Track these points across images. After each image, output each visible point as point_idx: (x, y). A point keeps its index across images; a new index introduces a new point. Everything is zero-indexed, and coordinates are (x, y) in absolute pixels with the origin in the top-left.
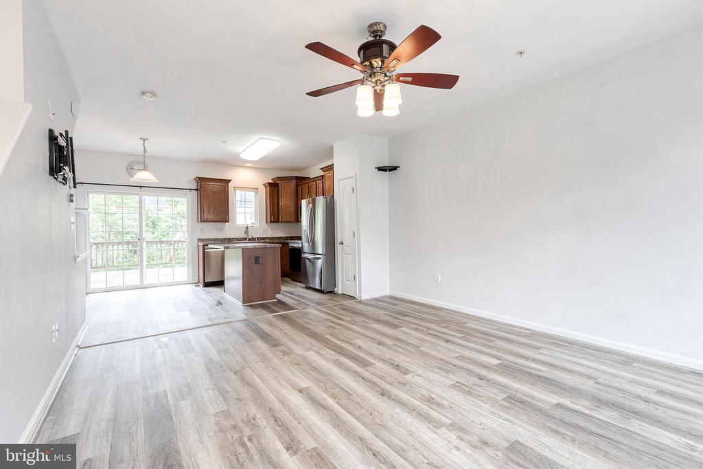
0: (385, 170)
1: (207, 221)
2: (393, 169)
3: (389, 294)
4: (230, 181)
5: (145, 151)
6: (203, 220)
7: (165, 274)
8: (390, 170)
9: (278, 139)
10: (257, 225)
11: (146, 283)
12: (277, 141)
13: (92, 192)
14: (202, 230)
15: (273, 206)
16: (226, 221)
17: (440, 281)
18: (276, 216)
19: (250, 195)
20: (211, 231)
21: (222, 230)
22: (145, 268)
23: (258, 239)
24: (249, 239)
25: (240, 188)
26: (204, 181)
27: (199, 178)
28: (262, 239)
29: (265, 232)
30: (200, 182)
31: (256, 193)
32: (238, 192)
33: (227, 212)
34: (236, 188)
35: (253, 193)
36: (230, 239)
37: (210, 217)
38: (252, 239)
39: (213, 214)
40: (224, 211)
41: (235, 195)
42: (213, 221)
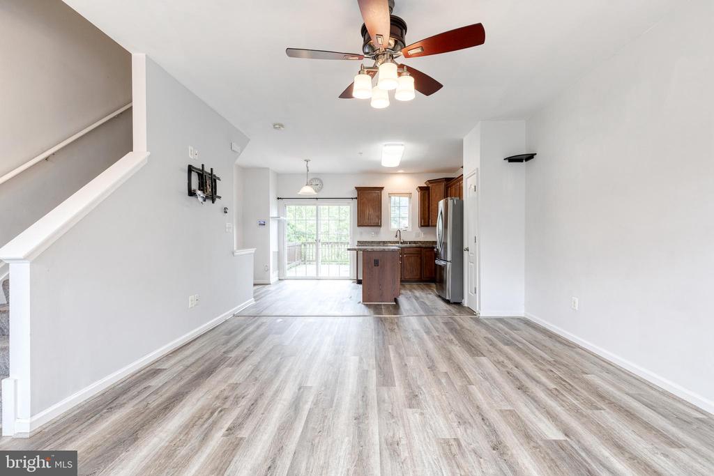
0: (521, 160)
1: (363, 226)
2: (530, 157)
3: (523, 316)
4: (382, 188)
5: (308, 171)
6: (360, 224)
7: (334, 270)
8: (527, 160)
9: (402, 143)
10: (409, 229)
11: (321, 275)
12: (402, 145)
13: (289, 205)
14: (361, 233)
15: (424, 210)
16: (379, 225)
17: (577, 308)
18: (427, 220)
19: (405, 201)
20: (368, 235)
21: (377, 233)
22: (320, 264)
23: (410, 242)
24: (401, 243)
25: (394, 194)
26: (360, 190)
27: (356, 188)
28: (415, 242)
29: (418, 235)
30: (358, 191)
31: (410, 198)
32: (393, 198)
33: (380, 217)
34: (390, 195)
35: (407, 199)
36: (384, 242)
37: (366, 222)
38: (404, 242)
39: (368, 219)
40: (377, 216)
41: (389, 201)
42: (368, 226)
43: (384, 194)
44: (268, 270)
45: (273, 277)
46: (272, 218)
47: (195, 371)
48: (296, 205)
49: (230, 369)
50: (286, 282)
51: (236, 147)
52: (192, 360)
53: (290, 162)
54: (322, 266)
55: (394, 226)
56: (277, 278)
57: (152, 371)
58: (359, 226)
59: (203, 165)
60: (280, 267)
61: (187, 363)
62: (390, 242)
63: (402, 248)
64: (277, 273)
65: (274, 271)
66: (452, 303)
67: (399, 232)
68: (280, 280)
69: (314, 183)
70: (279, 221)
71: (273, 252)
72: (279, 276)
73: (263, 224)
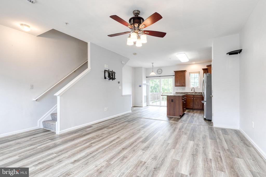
0: (237, 53)
1: (177, 86)
2: (240, 51)
5: (153, 67)
6: (176, 86)
9: (184, 52)
10: (199, 87)
11: (161, 105)
13: (150, 79)
14: (177, 89)
20: (180, 90)
21: (184, 89)
23: (199, 93)
25: (192, 73)
26: (176, 72)
27: (174, 71)
30: (175, 72)
31: (199, 74)
32: (191, 74)
34: (190, 73)
35: (198, 74)
36: (187, 93)
37: (178, 84)
38: (196, 93)
39: (179, 83)
40: (183, 82)
41: (190, 76)
42: (179, 86)
43: (187, 74)
44: (142, 102)
45: (144, 104)
47: (98, 128)
48: (156, 79)
49: (106, 129)
50: (149, 106)
51: (123, 62)
52: (100, 125)
53: (147, 64)
54: (162, 101)
55: (192, 86)
56: (146, 105)
57: (90, 127)
58: (175, 86)
59: (109, 70)
60: (147, 101)
61: (98, 126)
62: (190, 93)
63: (194, 95)
64: (146, 103)
65: (144, 102)
66: (207, 120)
67: (193, 89)
68: (147, 106)
69: (159, 71)
70: (147, 85)
71: (144, 96)
72: (147, 104)
73: (140, 86)
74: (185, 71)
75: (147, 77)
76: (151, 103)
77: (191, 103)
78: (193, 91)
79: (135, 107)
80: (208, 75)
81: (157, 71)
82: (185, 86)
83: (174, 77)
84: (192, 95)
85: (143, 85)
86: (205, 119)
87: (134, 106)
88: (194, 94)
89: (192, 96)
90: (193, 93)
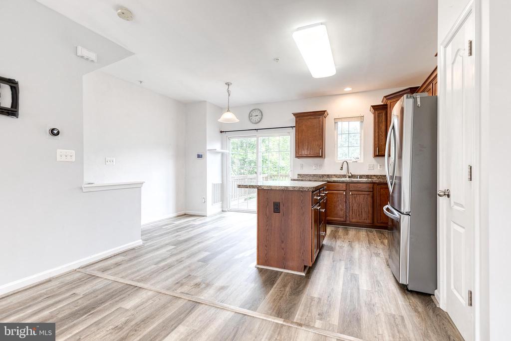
1: (302, 157)
4: (325, 112)
6: (298, 156)
10: (361, 160)
13: (232, 138)
14: (302, 166)
15: (379, 136)
16: (319, 155)
18: (383, 147)
19: (355, 126)
20: (310, 167)
21: (321, 166)
23: (361, 177)
24: (349, 177)
25: (342, 119)
26: (299, 116)
27: (295, 114)
28: (367, 176)
29: (372, 167)
30: (296, 117)
31: (362, 122)
32: (340, 124)
33: (321, 146)
34: (336, 120)
35: (358, 124)
36: (328, 176)
37: (305, 152)
38: (353, 176)
39: (307, 149)
40: (318, 145)
41: (336, 128)
42: (307, 157)
43: (328, 123)
44: (205, 202)
46: (208, 150)
50: (228, 213)
55: (341, 157)
56: (220, 210)
58: (297, 157)
60: (223, 198)
62: (336, 176)
63: (347, 183)
64: (219, 205)
65: (214, 202)
66: (412, 292)
67: (345, 164)
68: (223, 211)
69: (254, 114)
70: (223, 154)
71: (214, 185)
72: (222, 207)
73: (199, 156)
74: (322, 113)
75: (221, 132)
76: (233, 204)
77: (341, 206)
78: (344, 172)
79: (186, 215)
80: (419, 103)
81: (250, 116)
82: (321, 157)
83: (293, 131)
84: (343, 182)
85: (208, 152)
86: (404, 288)
87: (183, 213)
88: (347, 179)
89: (343, 187)
90: (344, 176)
